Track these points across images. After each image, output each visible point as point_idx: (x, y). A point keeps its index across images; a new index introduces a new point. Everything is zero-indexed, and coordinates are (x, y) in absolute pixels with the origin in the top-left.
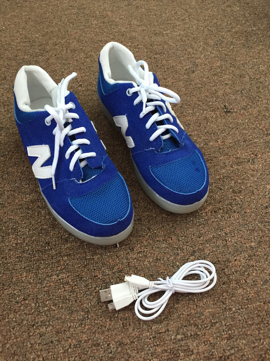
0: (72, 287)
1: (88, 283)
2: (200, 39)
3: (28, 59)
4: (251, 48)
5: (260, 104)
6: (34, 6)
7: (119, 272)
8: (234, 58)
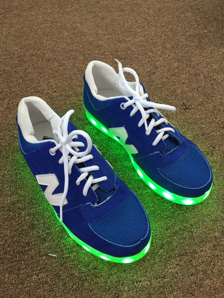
0: (51, 286)
1: (65, 281)
2: (158, 43)
3: (8, 70)
4: (204, 48)
5: (215, 100)
6: (13, 22)
7: (94, 269)
8: (190, 59)
